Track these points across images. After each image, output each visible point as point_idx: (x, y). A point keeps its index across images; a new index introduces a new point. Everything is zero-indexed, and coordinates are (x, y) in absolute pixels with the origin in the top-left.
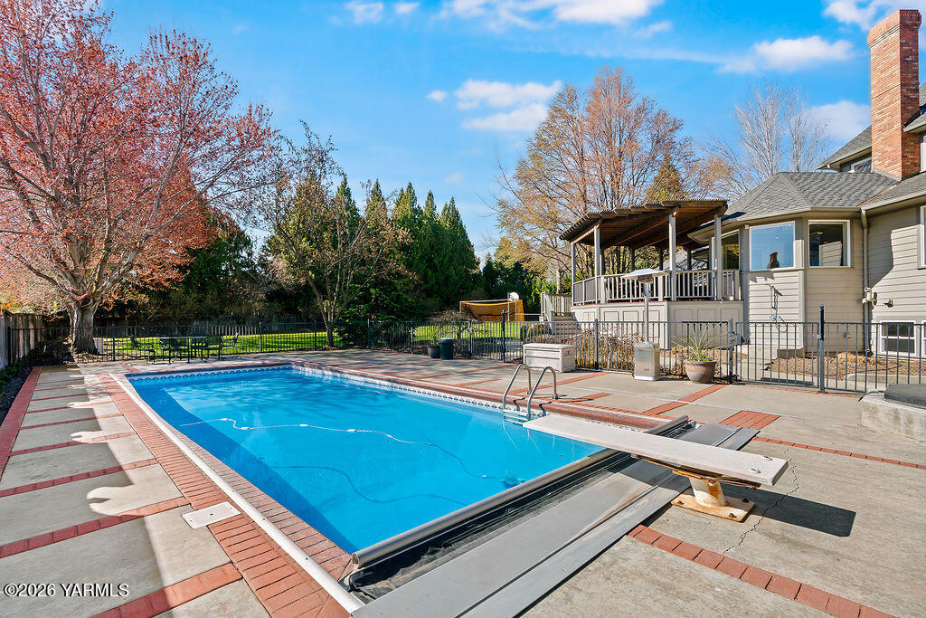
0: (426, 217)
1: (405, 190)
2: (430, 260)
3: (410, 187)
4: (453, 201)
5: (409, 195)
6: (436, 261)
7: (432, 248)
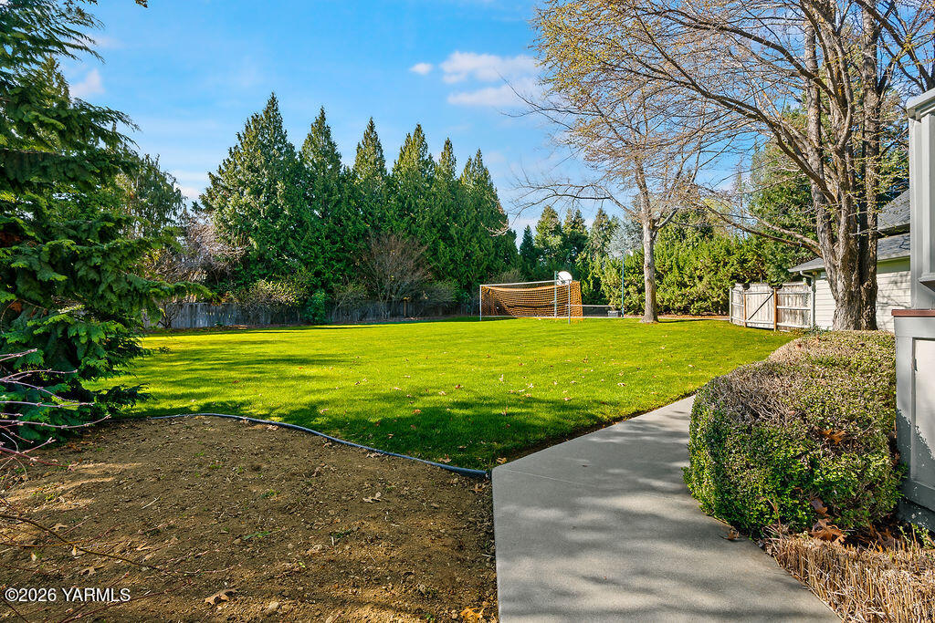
0: (440, 172)
1: (412, 135)
2: (445, 228)
3: (419, 129)
4: (479, 154)
5: (417, 140)
6: (453, 231)
7: (448, 214)
